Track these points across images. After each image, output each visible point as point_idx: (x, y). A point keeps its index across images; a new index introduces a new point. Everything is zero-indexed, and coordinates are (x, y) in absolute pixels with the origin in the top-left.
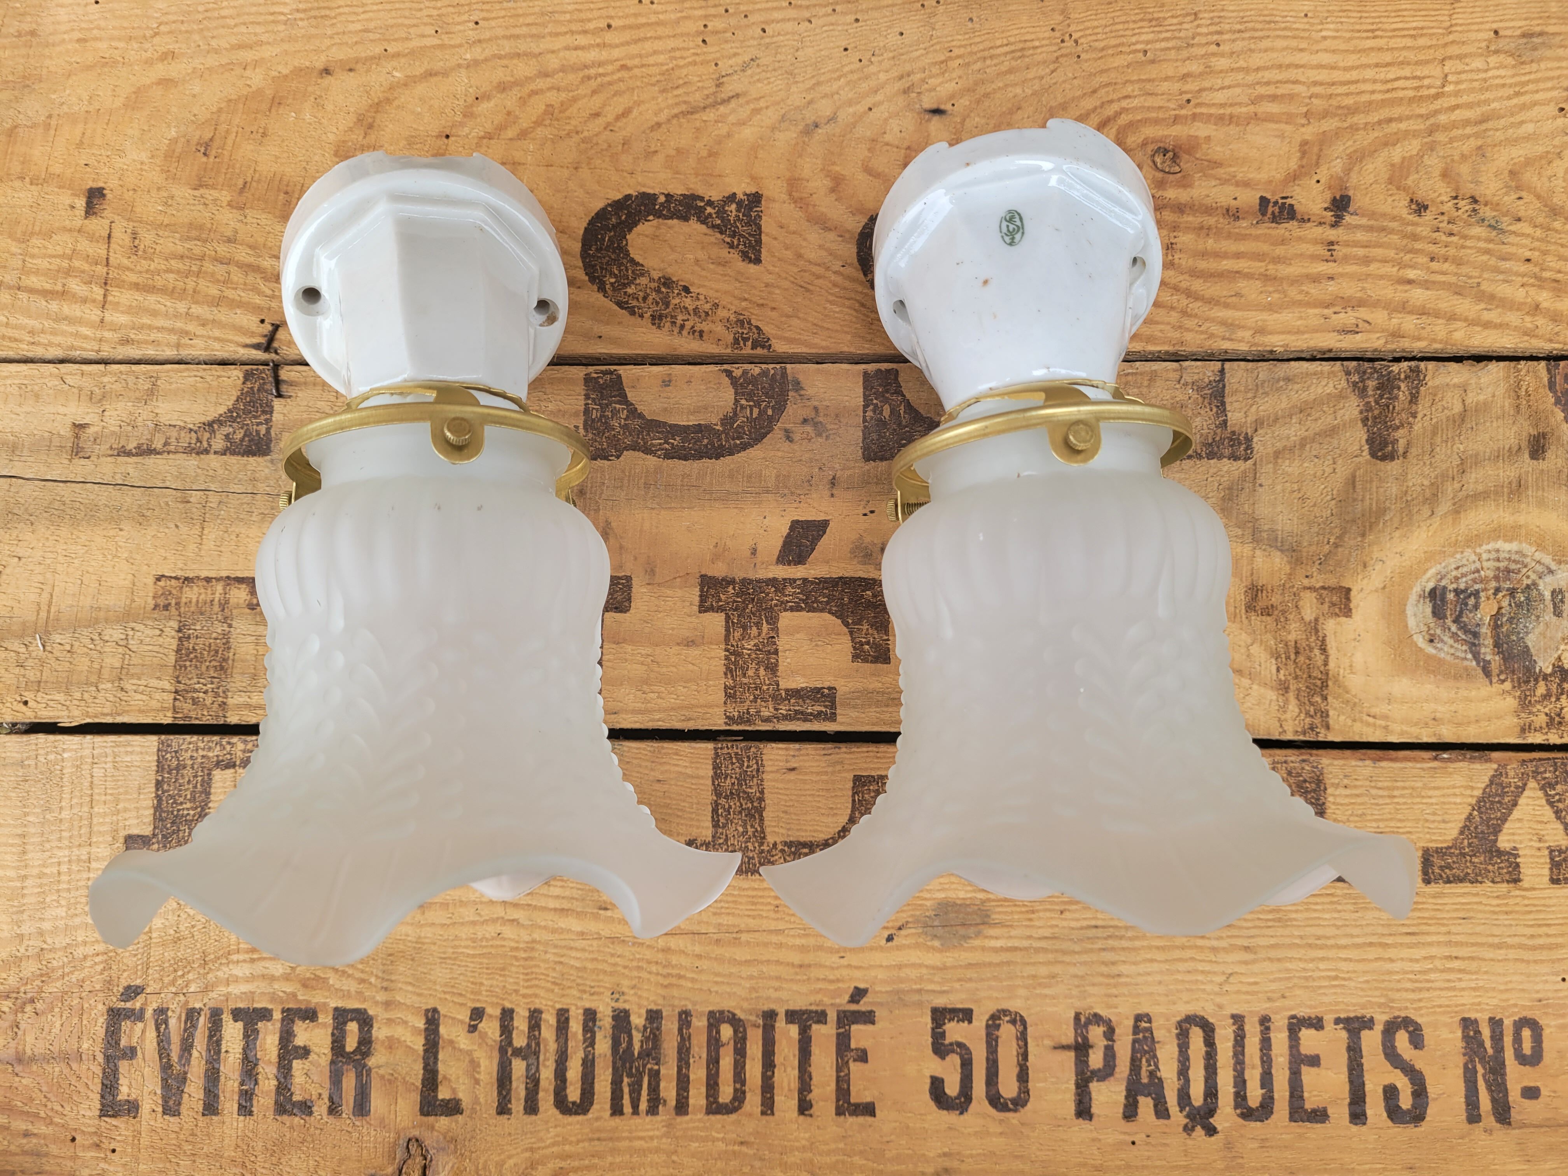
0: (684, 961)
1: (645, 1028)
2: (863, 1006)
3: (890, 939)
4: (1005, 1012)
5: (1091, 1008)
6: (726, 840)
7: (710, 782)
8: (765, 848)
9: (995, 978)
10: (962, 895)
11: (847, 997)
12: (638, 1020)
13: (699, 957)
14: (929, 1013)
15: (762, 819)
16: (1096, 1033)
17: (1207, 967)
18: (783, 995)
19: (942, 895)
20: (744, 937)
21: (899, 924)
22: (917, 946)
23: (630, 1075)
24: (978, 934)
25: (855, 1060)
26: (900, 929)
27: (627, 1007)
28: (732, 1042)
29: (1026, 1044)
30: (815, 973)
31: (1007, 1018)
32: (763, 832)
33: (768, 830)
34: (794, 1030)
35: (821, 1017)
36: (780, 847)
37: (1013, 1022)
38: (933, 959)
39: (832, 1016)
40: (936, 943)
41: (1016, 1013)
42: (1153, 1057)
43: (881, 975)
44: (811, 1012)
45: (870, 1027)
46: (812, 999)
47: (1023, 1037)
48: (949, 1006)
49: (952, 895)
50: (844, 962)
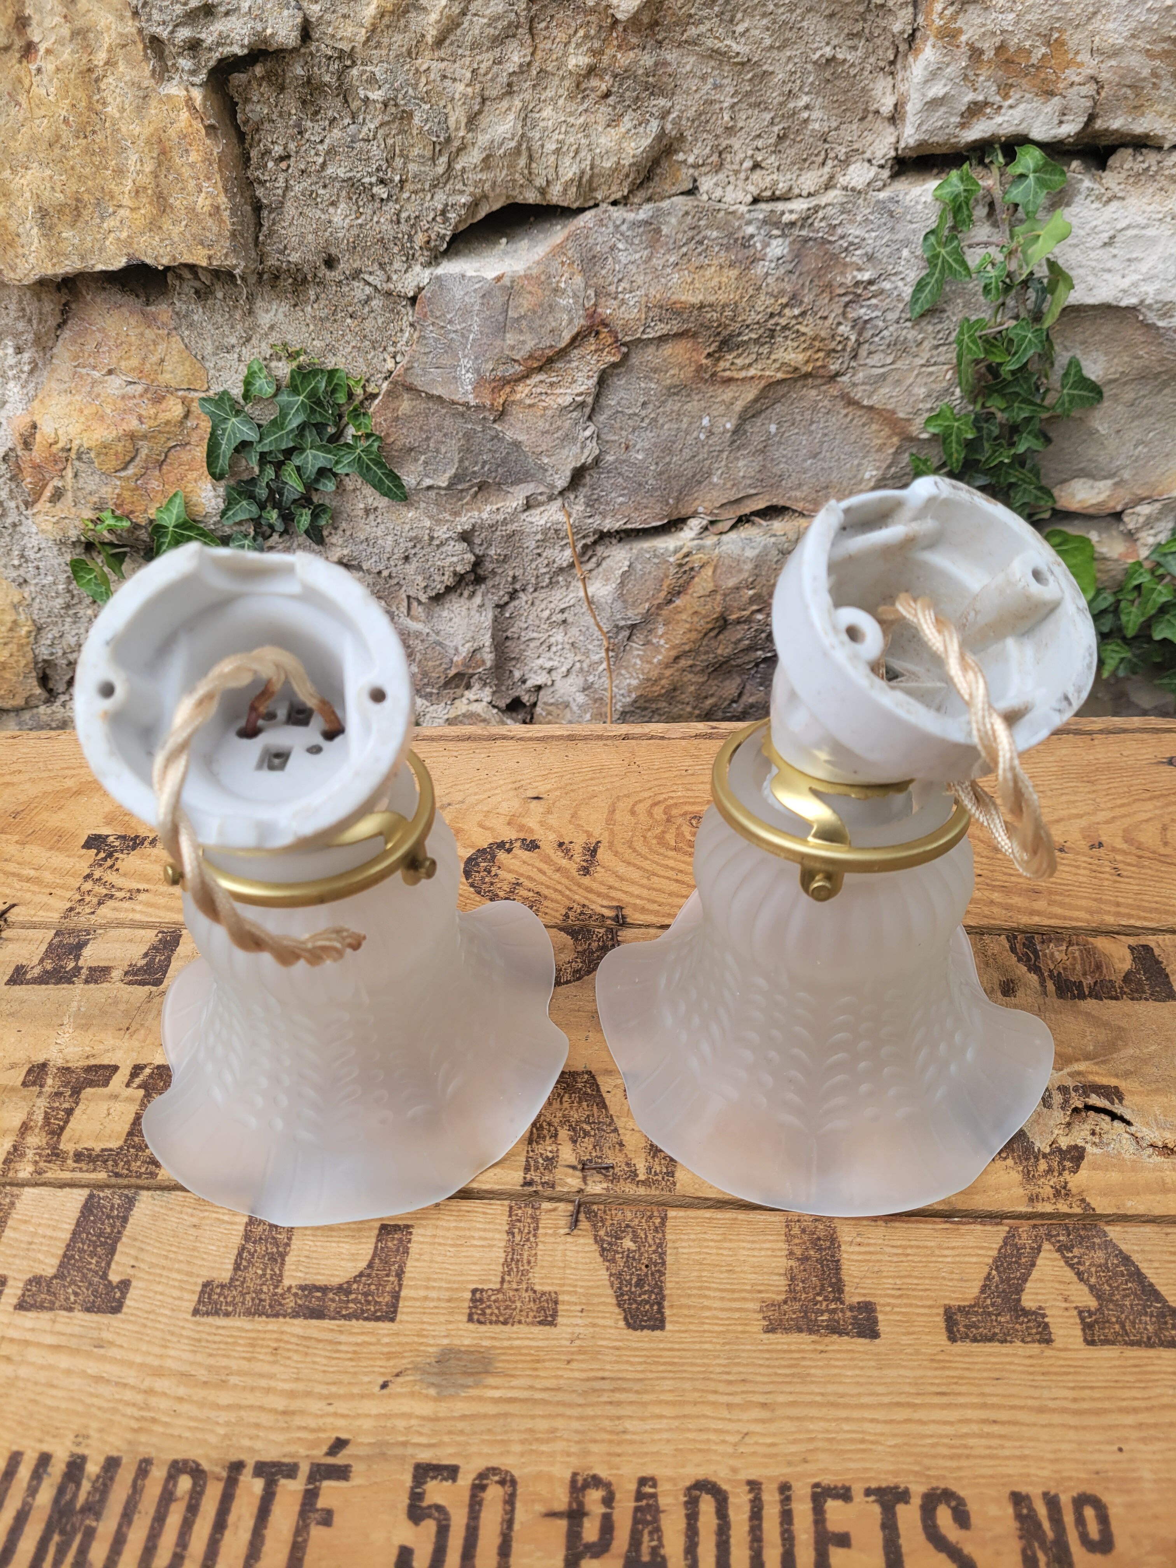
0: (164, 1404)
1: (98, 1477)
2: (339, 1460)
3: (384, 1386)
4: (494, 1470)
5: (591, 1468)
6: (243, 1283)
7: (242, 1228)
8: (279, 1291)
9: (489, 1431)
10: (467, 1342)
11: (325, 1449)
12: (93, 1468)
13: (180, 1399)
14: (411, 1470)
15: (283, 1264)
16: (594, 1496)
17: (720, 1425)
18: (258, 1445)
19: (446, 1341)
20: (234, 1380)
21: (396, 1371)
22: (412, 1394)
23: (62, 1532)
24: (476, 1385)
25: (318, 1523)
26: (397, 1375)
27: (86, 1452)
28: (187, 1497)
29: (512, 1511)
30: (298, 1421)
31: (496, 1478)
32: (281, 1275)
33: (286, 1274)
34: (258, 1485)
35: (290, 1471)
36: (294, 1290)
37: (502, 1483)
38: (425, 1408)
39: (304, 1470)
40: (432, 1392)
41: (507, 1472)
42: (657, 1531)
43: (367, 1424)
44: (283, 1464)
45: (342, 1484)
46: (287, 1449)
47: (510, 1501)
48: (435, 1462)
49: (457, 1342)
50: (331, 1409)
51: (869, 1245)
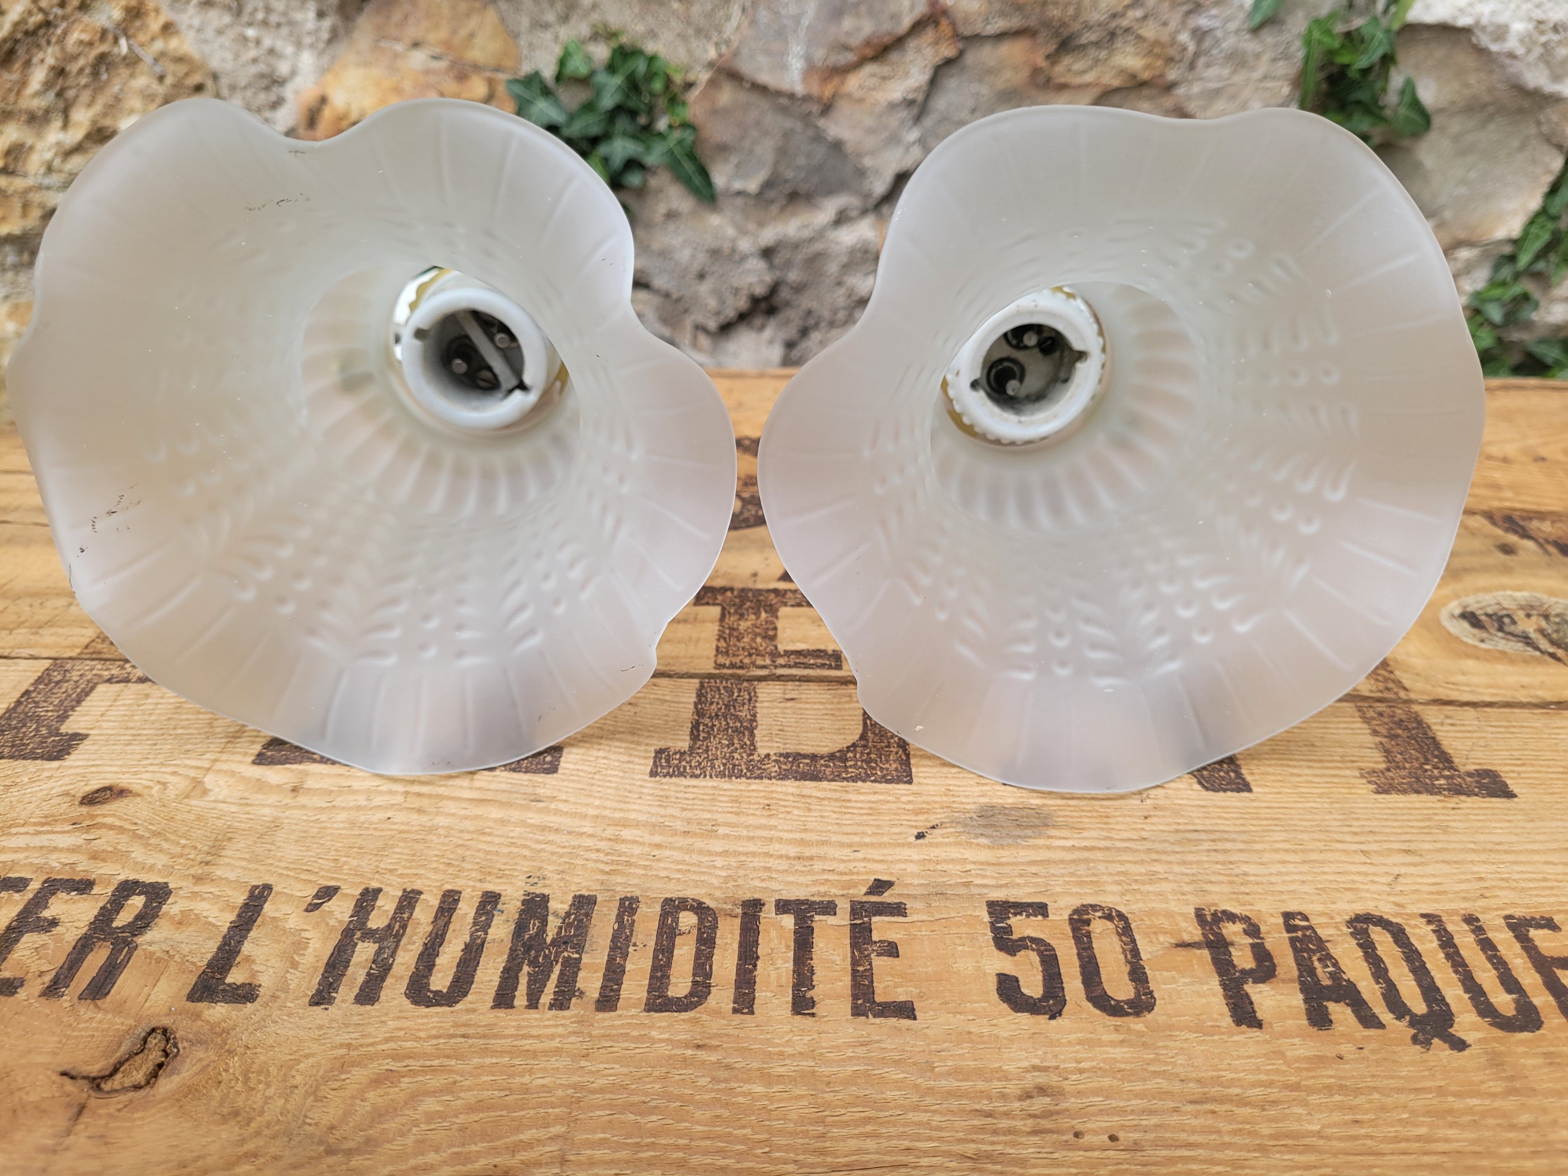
0: (637, 850)
1: (568, 914)
2: (888, 897)
3: (920, 836)
4: (1094, 907)
5: (1216, 905)
6: (707, 751)
7: (692, 706)
8: (756, 757)
9: (1072, 874)
10: (1010, 801)
11: (864, 890)
12: (559, 905)
13: (658, 846)
14: (986, 908)
15: (752, 735)
16: (1232, 930)
17: (1363, 869)
18: (775, 886)
19: (983, 800)
20: (722, 831)
21: (931, 824)
22: (958, 844)
23: (533, 963)
24: (1040, 835)
25: (879, 955)
26: (933, 827)
27: (546, 891)
28: (695, 931)
29: (1134, 941)
30: (818, 866)
31: (1099, 914)
32: (753, 744)
33: (758, 745)
34: (788, 921)
35: (829, 908)
36: (774, 758)
37: (1109, 917)
38: (981, 855)
39: (844, 907)
40: (983, 841)
41: (1110, 909)
42: (1327, 958)
43: (912, 868)
44: (814, 902)
45: (901, 919)
46: (814, 889)
47: (1126, 931)
48: (1012, 900)
49: (995, 801)
50: (857, 855)
51: (1463, 725)
